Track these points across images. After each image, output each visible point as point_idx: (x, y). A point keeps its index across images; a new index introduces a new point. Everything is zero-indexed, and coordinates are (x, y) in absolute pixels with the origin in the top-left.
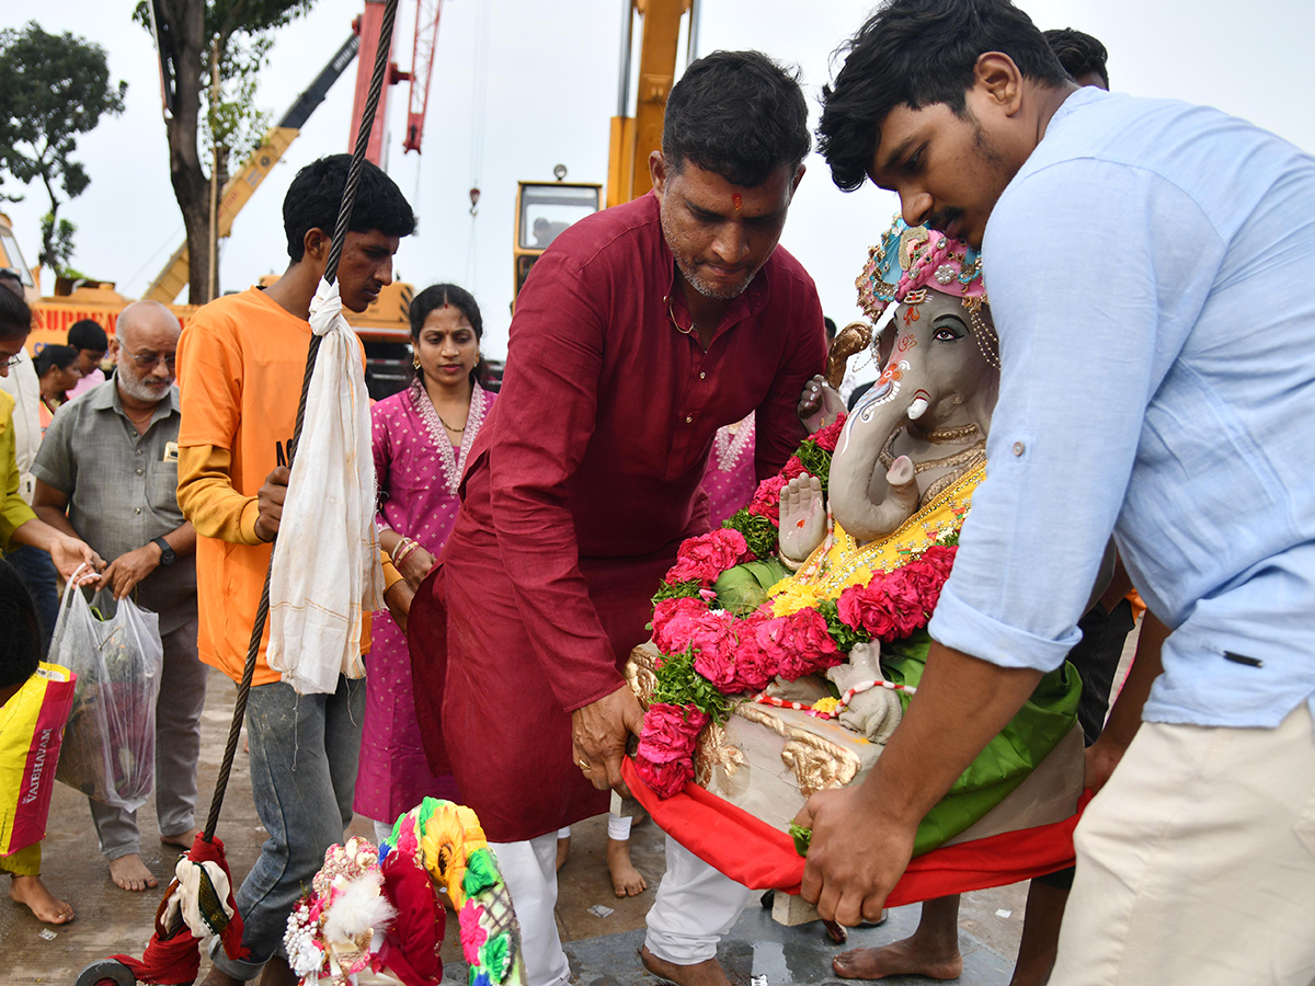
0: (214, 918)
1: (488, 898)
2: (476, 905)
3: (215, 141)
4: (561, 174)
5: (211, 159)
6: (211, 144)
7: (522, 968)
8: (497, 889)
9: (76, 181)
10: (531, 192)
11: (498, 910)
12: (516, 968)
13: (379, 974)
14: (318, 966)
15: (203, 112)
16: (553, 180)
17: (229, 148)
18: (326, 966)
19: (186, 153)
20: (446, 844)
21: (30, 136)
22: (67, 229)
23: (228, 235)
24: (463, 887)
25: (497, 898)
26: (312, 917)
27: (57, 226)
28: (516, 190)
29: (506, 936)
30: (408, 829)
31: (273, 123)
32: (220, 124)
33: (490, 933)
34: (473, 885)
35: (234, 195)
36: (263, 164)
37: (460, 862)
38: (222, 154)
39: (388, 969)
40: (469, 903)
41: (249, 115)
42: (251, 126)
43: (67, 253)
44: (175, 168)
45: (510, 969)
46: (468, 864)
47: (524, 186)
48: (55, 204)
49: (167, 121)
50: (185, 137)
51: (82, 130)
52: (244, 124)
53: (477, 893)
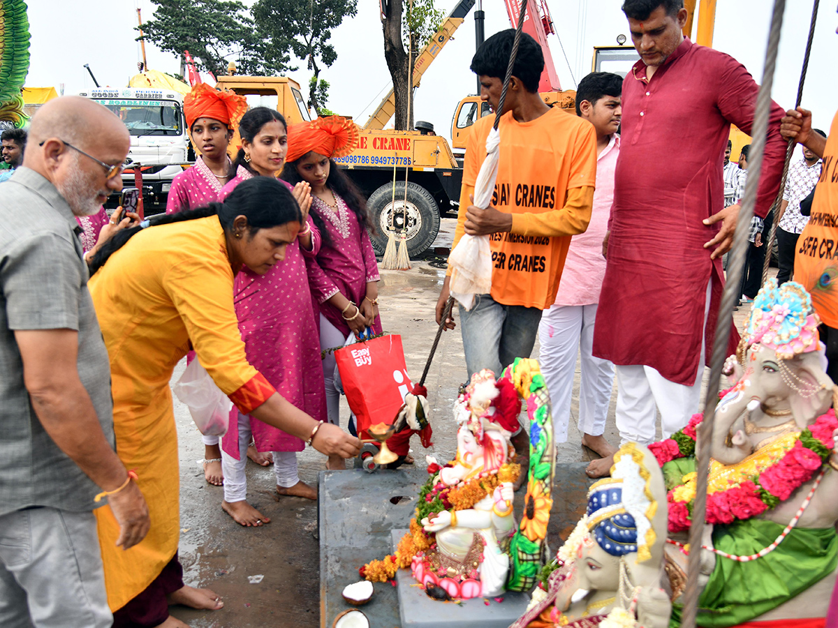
0: (421, 421)
1: (539, 392)
2: (534, 395)
3: (411, 31)
4: (621, 41)
5: (408, 42)
6: (408, 33)
7: (551, 419)
8: (543, 389)
9: (329, 56)
10: (602, 53)
11: (543, 397)
12: (549, 419)
13: (493, 424)
14: (467, 418)
15: (404, 14)
16: (617, 45)
17: (419, 35)
18: (470, 418)
19: (394, 40)
20: (524, 375)
21: (304, 32)
22: (324, 86)
23: (418, 85)
24: (529, 390)
25: (543, 392)
26: (466, 399)
27: (318, 84)
28: (593, 52)
29: (546, 407)
30: (508, 372)
31: (446, 17)
32: (414, 20)
33: (539, 406)
34: (534, 388)
35: (422, 61)
36: (440, 41)
37: (529, 380)
38: (415, 38)
39: (496, 422)
40: (531, 395)
41: (431, 14)
42: (432, 21)
43: (324, 100)
44: (388, 49)
45: (546, 419)
46: (532, 381)
47: (598, 50)
48: (317, 71)
49: (383, 21)
50: (393, 30)
51: (333, 26)
52: (428, 19)
53: (535, 391)
